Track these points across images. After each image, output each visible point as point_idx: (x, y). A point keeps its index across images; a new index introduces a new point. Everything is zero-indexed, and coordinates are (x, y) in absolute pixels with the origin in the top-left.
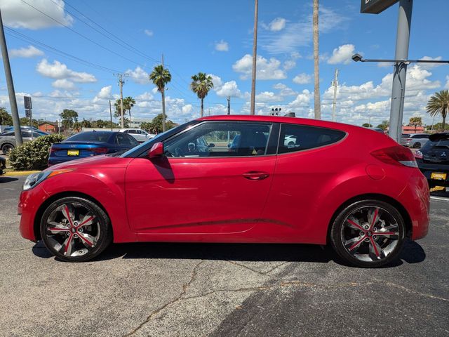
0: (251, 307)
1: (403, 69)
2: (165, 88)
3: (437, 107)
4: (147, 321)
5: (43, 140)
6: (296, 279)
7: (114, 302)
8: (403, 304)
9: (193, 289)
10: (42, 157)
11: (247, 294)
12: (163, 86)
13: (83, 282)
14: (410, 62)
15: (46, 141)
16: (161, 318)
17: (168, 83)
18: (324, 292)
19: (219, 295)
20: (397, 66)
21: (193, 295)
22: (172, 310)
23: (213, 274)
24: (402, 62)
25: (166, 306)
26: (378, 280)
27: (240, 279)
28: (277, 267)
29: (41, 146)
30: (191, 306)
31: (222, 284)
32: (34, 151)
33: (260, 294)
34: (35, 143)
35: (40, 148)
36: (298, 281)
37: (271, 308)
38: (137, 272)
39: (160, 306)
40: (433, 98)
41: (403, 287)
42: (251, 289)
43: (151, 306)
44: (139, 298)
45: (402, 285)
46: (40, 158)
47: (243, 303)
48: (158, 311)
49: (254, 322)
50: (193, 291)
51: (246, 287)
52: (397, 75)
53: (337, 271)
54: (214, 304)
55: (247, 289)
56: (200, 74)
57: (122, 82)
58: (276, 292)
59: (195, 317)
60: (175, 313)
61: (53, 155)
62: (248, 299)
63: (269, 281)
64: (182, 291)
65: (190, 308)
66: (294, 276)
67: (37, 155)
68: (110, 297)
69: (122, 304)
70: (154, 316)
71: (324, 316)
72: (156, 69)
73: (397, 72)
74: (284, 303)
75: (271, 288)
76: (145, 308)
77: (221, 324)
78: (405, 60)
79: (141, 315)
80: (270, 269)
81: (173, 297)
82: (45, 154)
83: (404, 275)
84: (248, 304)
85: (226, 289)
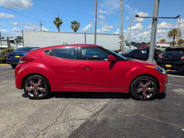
0: (83, 127)
1: (156, 21)
2: (60, 27)
3: (172, 35)
4: (38, 136)
5: (5, 51)
6: (104, 113)
7: (25, 127)
8: (146, 124)
9: (60, 120)
10: (5, 58)
11: (83, 121)
12: (59, 26)
13: (13, 117)
14: (159, 18)
15: (7, 51)
16: (44, 134)
17: (61, 25)
18: (115, 120)
19: (71, 123)
20: (153, 20)
21: (60, 122)
22: (49, 130)
23: (70, 112)
24: (156, 18)
25: (47, 128)
26: (138, 114)
27: (81, 114)
28: (98, 108)
29: (4, 53)
30: (58, 128)
31: (73, 117)
32: (1, 56)
33: (88, 121)
34: (2, 52)
35: (4, 54)
36: (105, 115)
37: (91, 128)
38: (37, 112)
39: (44, 129)
40: (170, 31)
41: (147, 116)
42: (85, 119)
43: (41, 128)
44: (36, 124)
45: (147, 115)
46: (4, 58)
47: (81, 126)
48: (43, 131)
49: (83, 135)
50: (60, 121)
51: (83, 118)
52: (154, 23)
53: (122, 109)
54: (68, 127)
55: (83, 119)
56: (74, 21)
57: (42, 25)
58: (95, 120)
59: (59, 133)
60: (51, 132)
61: (9, 57)
62: (83, 124)
63: (93, 115)
64: (55, 121)
65: (57, 129)
66: (104, 112)
67: (3, 57)
68: (24, 124)
69: (28, 128)
70: (41, 133)
71: (113, 131)
72: (56, 19)
73: (153, 22)
74: (97, 125)
75: (93, 118)
76: (38, 129)
77: (69, 136)
78: (157, 17)
79: (36, 133)
80: (94, 109)
81: (51, 124)
82: (6, 57)
83: (149, 111)
84: (82, 126)
85: (74, 119)
